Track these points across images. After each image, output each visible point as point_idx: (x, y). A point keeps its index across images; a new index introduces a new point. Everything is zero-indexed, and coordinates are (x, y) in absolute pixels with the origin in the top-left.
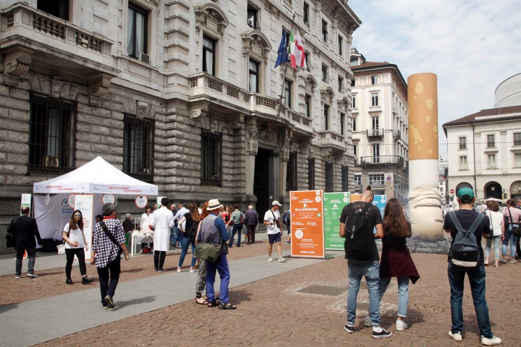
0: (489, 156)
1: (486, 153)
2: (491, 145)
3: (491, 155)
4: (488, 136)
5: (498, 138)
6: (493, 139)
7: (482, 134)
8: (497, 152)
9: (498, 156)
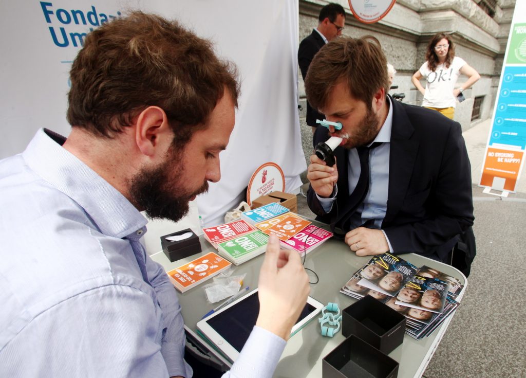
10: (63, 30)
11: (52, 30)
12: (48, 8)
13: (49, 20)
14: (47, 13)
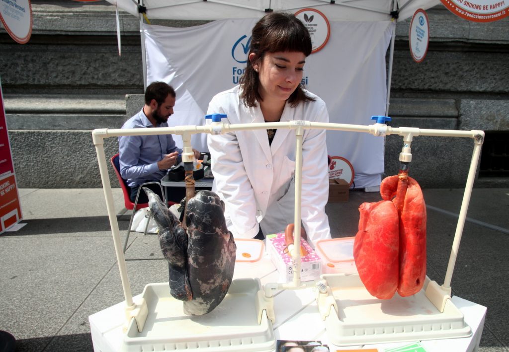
10: (238, 78)
11: (234, 77)
12: (235, 69)
13: (234, 74)
14: (234, 71)
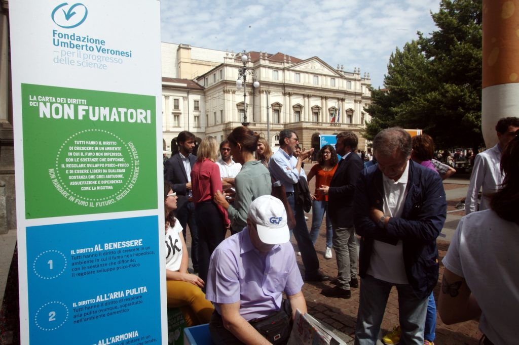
0: (175, 116)
1: (173, 113)
2: (176, 107)
3: (177, 116)
4: (175, 100)
5: (182, 103)
6: (178, 103)
7: (170, 97)
8: (180, 113)
9: (182, 117)
